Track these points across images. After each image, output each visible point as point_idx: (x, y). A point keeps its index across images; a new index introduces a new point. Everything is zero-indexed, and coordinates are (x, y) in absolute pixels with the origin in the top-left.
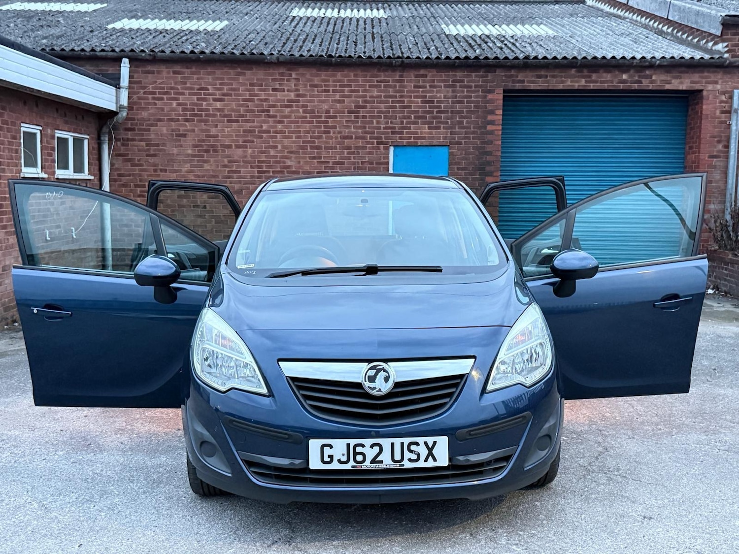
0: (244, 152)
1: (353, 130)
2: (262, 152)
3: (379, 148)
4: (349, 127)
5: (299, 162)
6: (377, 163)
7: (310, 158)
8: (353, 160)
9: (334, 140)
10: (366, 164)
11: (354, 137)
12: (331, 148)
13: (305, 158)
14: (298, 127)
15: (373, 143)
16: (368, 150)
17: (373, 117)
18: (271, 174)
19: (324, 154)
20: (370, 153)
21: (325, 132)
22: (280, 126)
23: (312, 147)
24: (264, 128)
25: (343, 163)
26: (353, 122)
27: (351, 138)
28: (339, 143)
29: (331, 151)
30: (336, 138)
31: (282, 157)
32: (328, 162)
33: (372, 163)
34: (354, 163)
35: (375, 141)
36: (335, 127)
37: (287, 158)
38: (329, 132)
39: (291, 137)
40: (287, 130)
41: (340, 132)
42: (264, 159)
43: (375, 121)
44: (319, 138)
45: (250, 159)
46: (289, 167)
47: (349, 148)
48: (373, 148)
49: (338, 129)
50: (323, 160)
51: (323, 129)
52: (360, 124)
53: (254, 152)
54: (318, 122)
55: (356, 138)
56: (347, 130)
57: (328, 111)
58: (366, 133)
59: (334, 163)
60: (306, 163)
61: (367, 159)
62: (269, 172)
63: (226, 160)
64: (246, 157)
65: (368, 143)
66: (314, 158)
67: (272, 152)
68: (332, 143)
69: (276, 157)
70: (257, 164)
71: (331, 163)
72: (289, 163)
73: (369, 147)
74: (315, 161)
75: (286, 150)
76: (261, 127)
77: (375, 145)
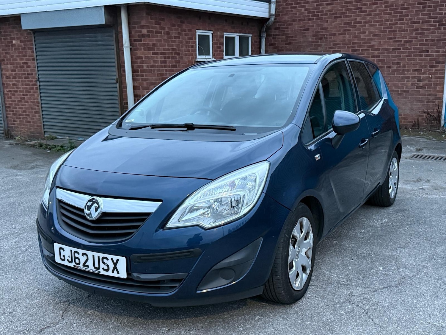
0: (344, 37)
1: (420, 16)
2: (356, 37)
3: (439, 29)
4: (418, 15)
5: (380, 42)
6: (438, 40)
7: (388, 39)
8: (419, 39)
9: (406, 25)
10: (429, 41)
11: (421, 22)
12: (404, 31)
13: (384, 39)
14: (381, 17)
15: (435, 25)
16: (431, 31)
17: (437, 6)
18: (361, 52)
19: (398, 35)
20: (433, 33)
21: (400, 20)
22: (368, 18)
23: (389, 31)
24: (358, 20)
25: (411, 41)
26: (421, 11)
27: (419, 22)
28: (409, 27)
29: (403, 33)
30: (408, 24)
31: (368, 39)
32: (401, 41)
33: (434, 40)
34: (420, 41)
35: (438, 24)
36: (408, 16)
37: (371, 39)
38: (403, 20)
39: (376, 25)
40: (373, 20)
41: (411, 19)
42: (356, 41)
43: (438, 8)
44: (396, 24)
45: (347, 42)
46: (373, 46)
47: (417, 30)
48: (436, 29)
49: (410, 17)
50: (397, 39)
51: (398, 18)
52: (426, 12)
53: (350, 37)
54: (395, 13)
55: (422, 23)
56: (416, 17)
57: (403, 5)
58: (430, 18)
59: (405, 41)
60: (385, 42)
61: (430, 37)
62: (359, 50)
63: (332, 43)
64: (344, 40)
65: (432, 25)
66: (391, 38)
67: (362, 36)
68: (404, 27)
69: (364, 39)
70: (351, 45)
71: (403, 41)
72: (373, 43)
73: (433, 28)
74: (392, 40)
75: (372, 34)
76: (356, 19)
77: (437, 26)
